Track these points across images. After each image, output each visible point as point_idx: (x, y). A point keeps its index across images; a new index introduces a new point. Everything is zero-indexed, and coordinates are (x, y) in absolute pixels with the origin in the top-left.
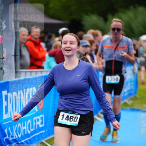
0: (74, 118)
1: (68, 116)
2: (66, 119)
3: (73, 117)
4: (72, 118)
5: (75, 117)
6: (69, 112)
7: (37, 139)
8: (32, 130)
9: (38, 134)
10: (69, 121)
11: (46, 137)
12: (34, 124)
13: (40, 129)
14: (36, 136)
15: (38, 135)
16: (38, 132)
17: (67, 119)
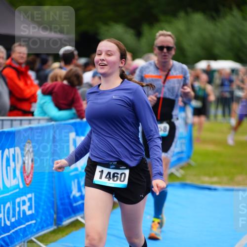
0: (119, 176)
1: (109, 173)
2: (106, 177)
3: (118, 174)
4: (116, 175)
5: (122, 174)
6: (111, 167)
7: (21, 235)
8: (13, 220)
9: (23, 226)
10: (111, 180)
11: (38, 231)
12: (17, 209)
13: (27, 218)
14: (20, 229)
15: (24, 228)
16: (24, 224)
17: (108, 177)
